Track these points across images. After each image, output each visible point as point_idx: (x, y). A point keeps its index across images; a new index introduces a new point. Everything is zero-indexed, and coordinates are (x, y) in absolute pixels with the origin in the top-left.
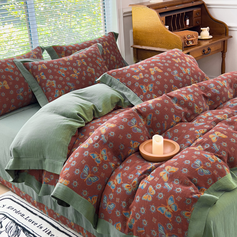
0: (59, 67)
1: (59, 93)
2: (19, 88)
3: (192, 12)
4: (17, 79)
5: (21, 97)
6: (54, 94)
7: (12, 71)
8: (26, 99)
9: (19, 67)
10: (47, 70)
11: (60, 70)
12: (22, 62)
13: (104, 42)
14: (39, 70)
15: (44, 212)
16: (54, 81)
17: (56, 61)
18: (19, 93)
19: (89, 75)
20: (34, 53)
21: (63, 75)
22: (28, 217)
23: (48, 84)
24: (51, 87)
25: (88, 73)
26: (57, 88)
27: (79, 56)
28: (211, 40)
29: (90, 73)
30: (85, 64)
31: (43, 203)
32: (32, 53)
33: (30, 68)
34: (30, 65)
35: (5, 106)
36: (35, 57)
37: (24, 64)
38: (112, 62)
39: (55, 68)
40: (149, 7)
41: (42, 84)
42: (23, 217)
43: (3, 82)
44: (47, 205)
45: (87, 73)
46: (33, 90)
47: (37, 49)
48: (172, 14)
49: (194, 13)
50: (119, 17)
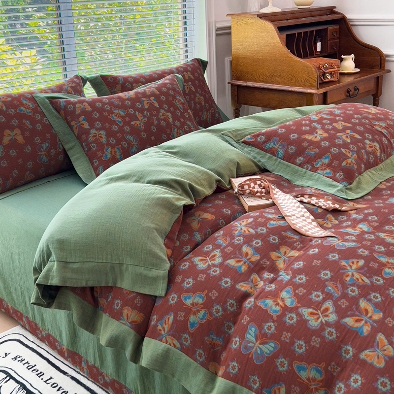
0: (111, 108)
1: (111, 152)
2: (43, 142)
3: (326, 30)
4: (39, 127)
5: (45, 159)
6: (103, 154)
7: (30, 112)
8: (53, 162)
9: (43, 106)
10: (91, 113)
11: (113, 113)
12: (48, 98)
13: (185, 73)
14: (78, 112)
15: (80, 370)
16: (103, 132)
17: (106, 98)
18: (41, 152)
19: (163, 123)
20: (70, 85)
21: (118, 121)
22: (51, 378)
23: (93, 137)
24: (97, 141)
25: (162, 120)
26: (108, 144)
27: (145, 91)
28: (358, 76)
29: (164, 121)
30: (156, 105)
31: (80, 354)
32: (66, 84)
33: (61, 109)
34: (62, 104)
35: (15, 173)
36: (70, 91)
37: (51, 103)
38: (198, 107)
39: (105, 110)
40: (261, 18)
41: (81, 137)
42: (41, 377)
43: (13, 131)
44: (87, 357)
45: (159, 120)
46: (67, 147)
47: (75, 80)
49: (329, 33)
50: (209, 35)
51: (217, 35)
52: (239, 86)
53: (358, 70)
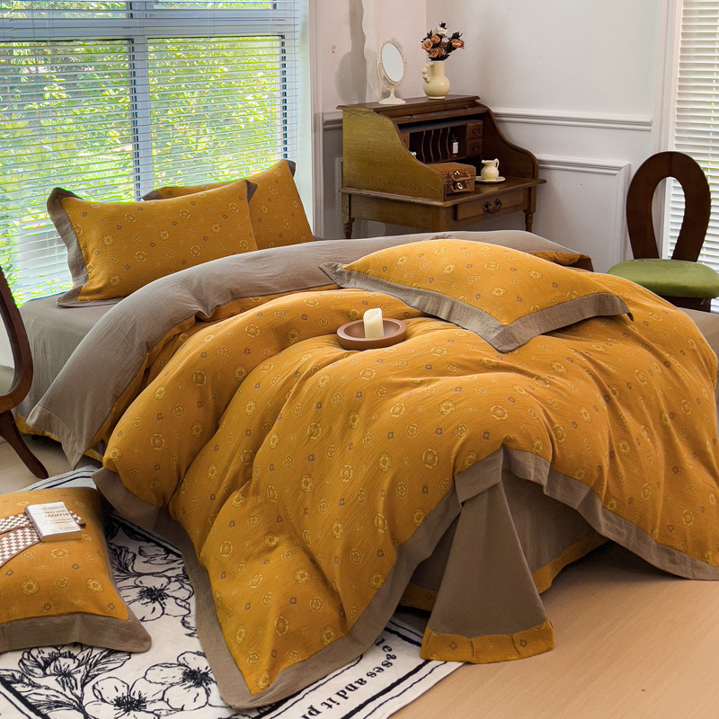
3: (465, 127)
28: (503, 186)
40: (378, 113)
48: (424, 129)
49: (469, 131)
50: (315, 129)
51: (325, 130)
53: (503, 179)
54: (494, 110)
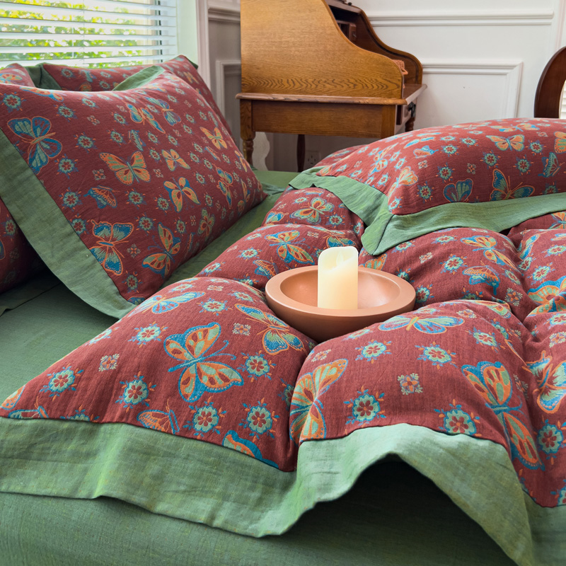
50: (200, 19)
51: (211, 21)
52: (254, 101)
54: (368, 14)
